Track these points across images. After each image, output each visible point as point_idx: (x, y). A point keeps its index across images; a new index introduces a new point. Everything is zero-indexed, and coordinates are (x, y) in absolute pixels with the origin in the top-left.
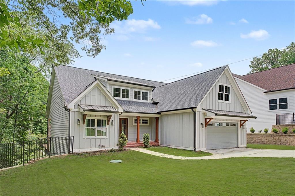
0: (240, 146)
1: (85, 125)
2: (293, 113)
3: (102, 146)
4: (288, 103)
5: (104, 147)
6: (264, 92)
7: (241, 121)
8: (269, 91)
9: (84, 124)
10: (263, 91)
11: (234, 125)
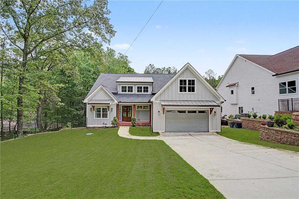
0: (210, 131)
1: (95, 112)
2: (292, 99)
3: (105, 124)
4: (296, 86)
5: (107, 124)
6: (273, 76)
7: (211, 108)
8: (277, 75)
9: (94, 110)
10: (272, 74)
11: (203, 112)
